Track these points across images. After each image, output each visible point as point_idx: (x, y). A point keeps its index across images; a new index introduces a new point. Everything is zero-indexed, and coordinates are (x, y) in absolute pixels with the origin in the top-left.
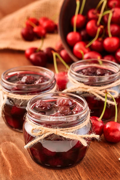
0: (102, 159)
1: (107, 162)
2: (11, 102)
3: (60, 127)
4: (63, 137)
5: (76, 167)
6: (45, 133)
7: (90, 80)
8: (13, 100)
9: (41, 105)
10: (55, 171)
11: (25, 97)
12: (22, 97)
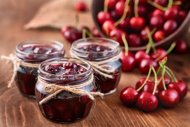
0: (106, 119)
1: (110, 120)
2: (23, 70)
4: (73, 93)
5: (81, 122)
6: (57, 90)
7: (90, 56)
8: (25, 67)
9: (50, 68)
10: (63, 125)
11: (35, 65)
12: (33, 65)
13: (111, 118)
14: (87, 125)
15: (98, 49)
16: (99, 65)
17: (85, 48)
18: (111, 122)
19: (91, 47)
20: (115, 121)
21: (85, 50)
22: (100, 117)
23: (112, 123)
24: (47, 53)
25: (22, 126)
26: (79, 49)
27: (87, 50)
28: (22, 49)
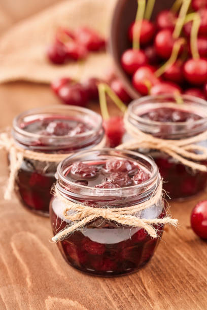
0: (181, 261)
2: (29, 165)
3: (112, 206)
4: (117, 222)
5: (138, 273)
6: (87, 215)
7: (162, 130)
8: (33, 162)
9: (80, 170)
10: (104, 280)
11: (53, 157)
12: (47, 157)
13: (189, 259)
14: (149, 277)
15: (176, 117)
16: (180, 147)
17: (152, 114)
18: (192, 268)
19: (162, 112)
20: (198, 265)
21: (152, 119)
22: (169, 259)
23: (195, 270)
24: (73, 134)
25: (27, 285)
26: (142, 116)
27: (155, 119)
28: (23, 125)
